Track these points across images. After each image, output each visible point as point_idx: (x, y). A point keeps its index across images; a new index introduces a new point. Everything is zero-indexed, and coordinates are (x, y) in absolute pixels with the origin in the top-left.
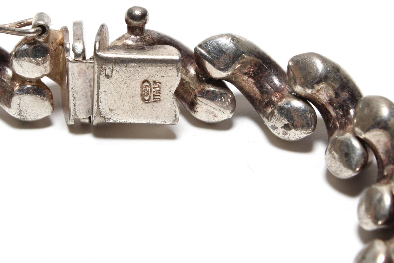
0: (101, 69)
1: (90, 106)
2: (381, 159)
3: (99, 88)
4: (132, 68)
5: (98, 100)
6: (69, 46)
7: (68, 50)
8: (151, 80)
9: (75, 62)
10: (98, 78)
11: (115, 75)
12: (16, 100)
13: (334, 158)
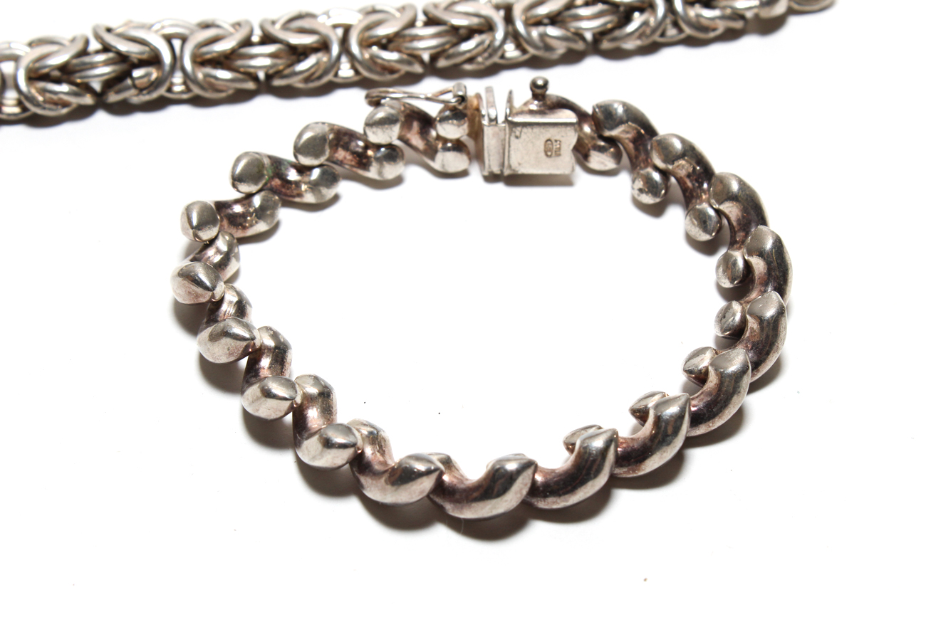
0: (511, 131)
1: (502, 160)
2: (733, 225)
3: (509, 146)
4: (536, 130)
5: (509, 156)
6: (484, 112)
7: (483, 116)
8: (553, 139)
9: (490, 126)
10: (509, 139)
11: (523, 136)
12: (440, 156)
13: (694, 224)
